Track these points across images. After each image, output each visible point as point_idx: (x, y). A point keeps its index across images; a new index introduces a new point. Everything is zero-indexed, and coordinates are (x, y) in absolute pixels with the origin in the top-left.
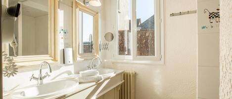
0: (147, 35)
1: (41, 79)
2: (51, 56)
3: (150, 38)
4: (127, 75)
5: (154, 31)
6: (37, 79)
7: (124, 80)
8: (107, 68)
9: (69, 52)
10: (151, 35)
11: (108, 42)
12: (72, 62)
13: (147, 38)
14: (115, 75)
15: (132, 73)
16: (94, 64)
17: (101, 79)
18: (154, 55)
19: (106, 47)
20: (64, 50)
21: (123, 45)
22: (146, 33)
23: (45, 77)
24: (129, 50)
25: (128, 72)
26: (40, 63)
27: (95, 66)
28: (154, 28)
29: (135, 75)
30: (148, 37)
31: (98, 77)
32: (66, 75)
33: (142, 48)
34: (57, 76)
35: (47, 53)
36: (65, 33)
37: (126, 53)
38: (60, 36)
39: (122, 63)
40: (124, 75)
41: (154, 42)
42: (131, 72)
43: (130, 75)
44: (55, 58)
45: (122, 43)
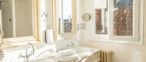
0: (125, 12)
1: (27, 57)
2: (35, 37)
3: (127, 15)
4: (104, 54)
5: (132, 8)
6: (24, 57)
7: (101, 58)
8: (85, 46)
9: (50, 33)
10: (129, 12)
11: (85, 22)
12: (52, 42)
13: (124, 16)
14: (92, 54)
15: (109, 52)
16: (72, 43)
17: (78, 59)
18: (132, 36)
19: (83, 27)
20: (45, 31)
21: (101, 23)
22: (123, 11)
23: (30, 55)
24: (106, 28)
25: (105, 50)
26: (26, 43)
27: (73, 44)
28: (132, 5)
29: (112, 54)
30: (126, 14)
31: (75, 57)
32: (48, 54)
33: (119, 25)
34: (41, 54)
35: (32, 35)
36: (46, 16)
37: (103, 31)
38: (42, 19)
39: (99, 42)
40: (101, 53)
41: (132, 19)
42: (107, 51)
43: (106, 54)
44: (38, 38)
45: (99, 21)
